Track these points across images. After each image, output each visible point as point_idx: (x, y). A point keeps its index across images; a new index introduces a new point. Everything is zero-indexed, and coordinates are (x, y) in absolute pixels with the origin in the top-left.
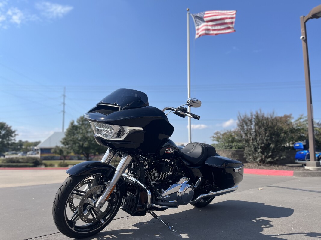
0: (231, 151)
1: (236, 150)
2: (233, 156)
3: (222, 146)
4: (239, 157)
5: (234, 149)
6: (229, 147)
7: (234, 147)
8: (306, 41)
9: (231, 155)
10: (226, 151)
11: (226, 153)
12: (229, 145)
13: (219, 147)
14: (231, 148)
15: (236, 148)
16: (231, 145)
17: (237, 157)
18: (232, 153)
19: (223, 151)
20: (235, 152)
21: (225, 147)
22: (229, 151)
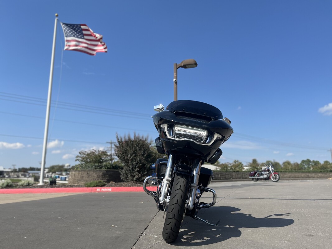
0: (102, 171)
1: (106, 170)
2: (103, 176)
3: (92, 167)
4: (109, 177)
5: (103, 169)
6: (99, 167)
7: (104, 168)
8: (176, 83)
9: (101, 175)
10: (97, 171)
11: (96, 173)
12: (99, 165)
13: (88, 168)
14: (101, 168)
15: (105, 168)
16: (101, 165)
17: (107, 177)
18: (103, 173)
19: (94, 171)
20: (105, 172)
21: (95, 167)
22: (100, 171)
